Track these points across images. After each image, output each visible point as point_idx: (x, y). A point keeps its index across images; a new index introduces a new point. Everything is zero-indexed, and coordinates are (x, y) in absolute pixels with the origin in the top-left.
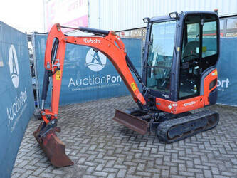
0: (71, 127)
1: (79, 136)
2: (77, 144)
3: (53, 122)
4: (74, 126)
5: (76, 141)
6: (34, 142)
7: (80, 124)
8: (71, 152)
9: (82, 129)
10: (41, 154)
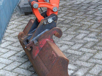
0: (75, 31)
1: (89, 45)
2: (85, 58)
3: (50, 20)
4: (80, 28)
5: (84, 53)
6: (17, 48)
7: (90, 26)
8: (76, 71)
9: (92, 35)
10: (27, 69)
